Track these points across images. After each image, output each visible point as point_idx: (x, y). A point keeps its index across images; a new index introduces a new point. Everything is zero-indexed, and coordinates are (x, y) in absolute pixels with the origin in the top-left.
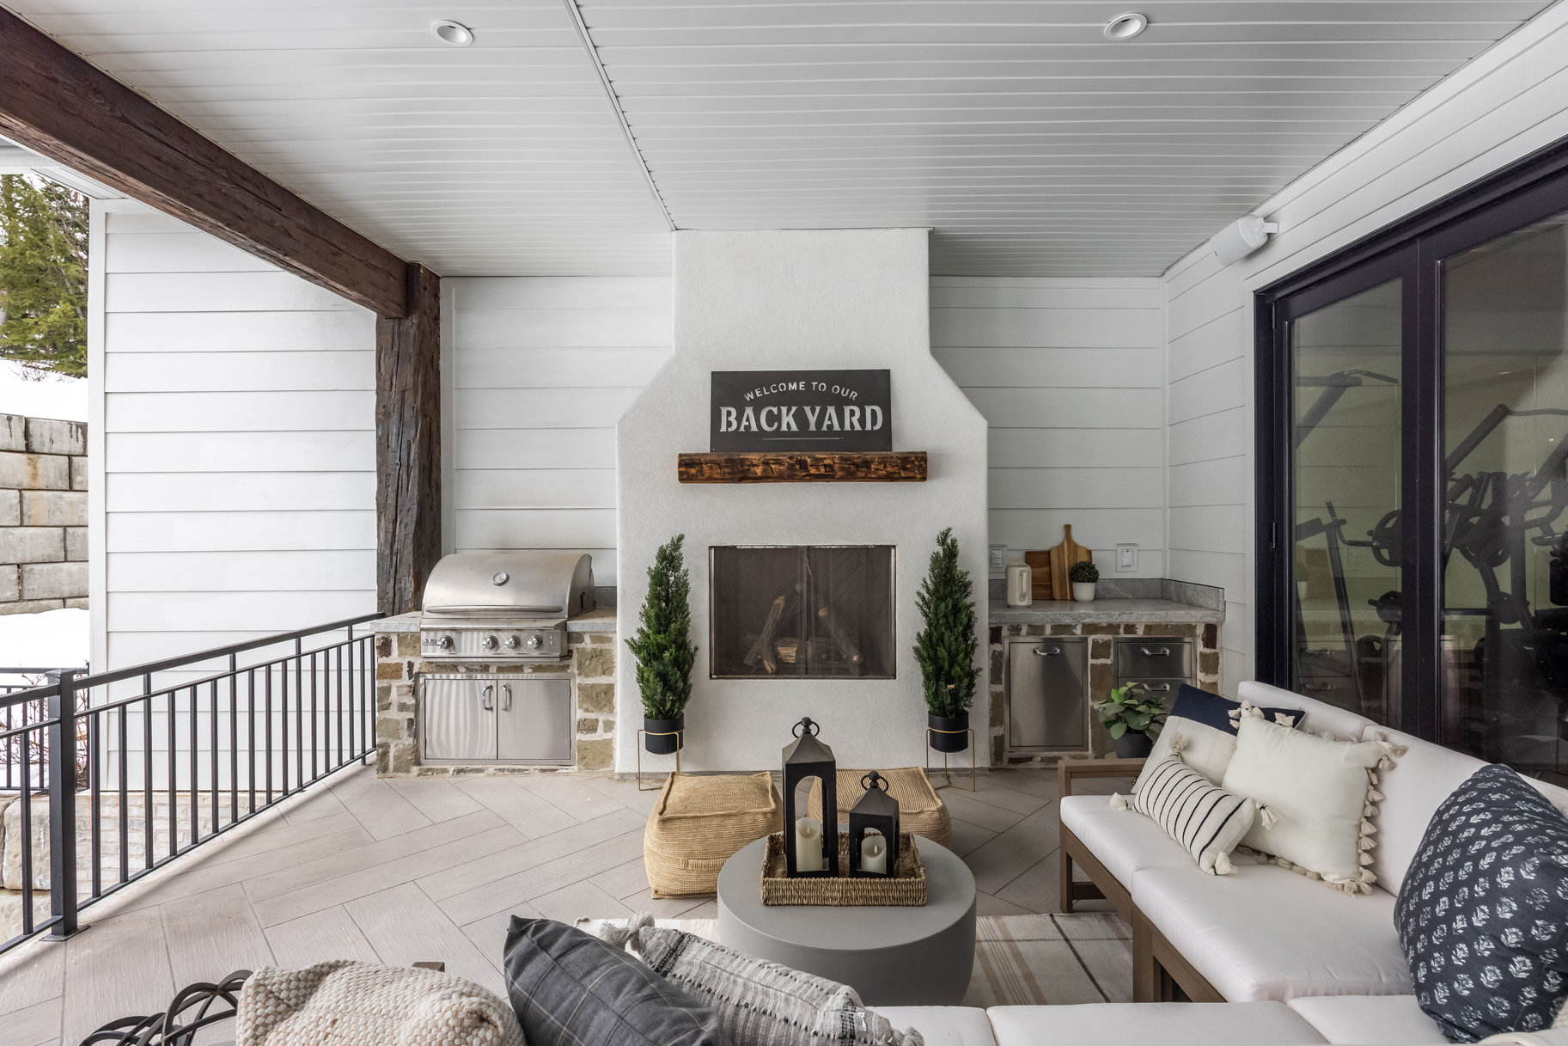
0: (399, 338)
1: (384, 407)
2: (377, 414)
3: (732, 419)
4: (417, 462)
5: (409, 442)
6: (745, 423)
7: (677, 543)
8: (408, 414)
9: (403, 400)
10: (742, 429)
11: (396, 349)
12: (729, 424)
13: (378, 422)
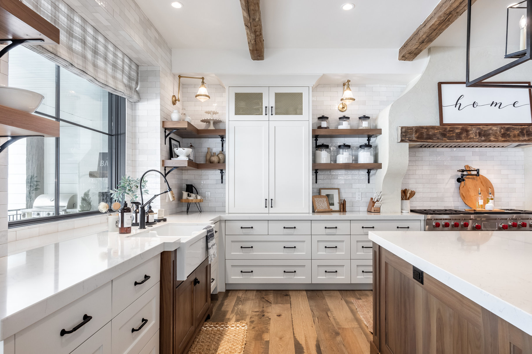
0: (32, 142)
1: (28, 159)
2: (26, 160)
3: (103, 163)
4: (36, 172)
5: (34, 167)
6: (105, 164)
7: (88, 191)
8: (34, 160)
9: (33, 157)
10: (105, 166)
11: (31, 145)
12: (102, 164)
13: (27, 162)
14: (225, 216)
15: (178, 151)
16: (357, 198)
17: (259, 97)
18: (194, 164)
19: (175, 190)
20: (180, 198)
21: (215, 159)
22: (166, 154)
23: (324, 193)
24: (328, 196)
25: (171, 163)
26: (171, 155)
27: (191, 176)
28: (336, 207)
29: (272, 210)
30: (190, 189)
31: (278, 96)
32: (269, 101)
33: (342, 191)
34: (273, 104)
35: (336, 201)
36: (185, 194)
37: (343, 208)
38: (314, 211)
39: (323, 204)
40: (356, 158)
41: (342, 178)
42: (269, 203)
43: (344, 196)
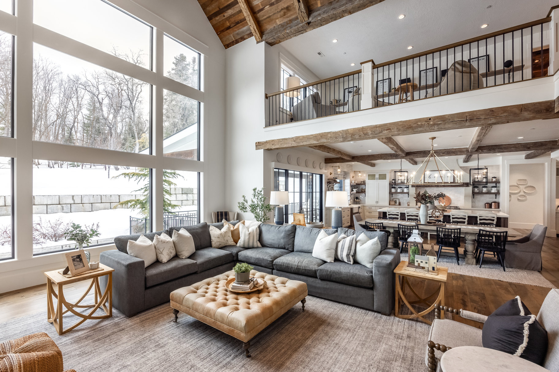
14: (365, 205)
15: (354, 190)
16: (405, 201)
17: (375, 175)
18: (357, 192)
19: (353, 199)
20: (354, 200)
21: (363, 191)
22: (351, 191)
23: (394, 200)
24: (395, 201)
25: (352, 193)
26: (352, 190)
27: (357, 195)
28: (398, 204)
29: (378, 204)
30: (357, 198)
31: (380, 175)
32: (377, 176)
33: (400, 200)
34: (378, 177)
35: (398, 202)
36: (356, 199)
37: (400, 204)
38: (389, 205)
39: (393, 203)
40: (403, 191)
41: (400, 196)
42: (377, 202)
43: (401, 201)
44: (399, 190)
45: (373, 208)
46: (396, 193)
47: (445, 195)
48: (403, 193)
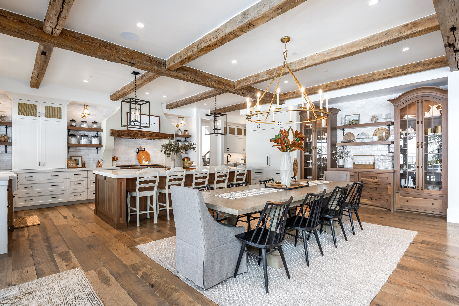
16: (92, 161)
23: (73, 158)
24: (75, 160)
28: (80, 165)
29: (43, 168)
31: (47, 108)
32: (41, 109)
33: (83, 157)
34: (43, 111)
35: (80, 162)
37: (84, 165)
38: (68, 168)
39: (73, 164)
40: (91, 142)
41: (83, 151)
42: (41, 164)
43: (84, 160)
44: (84, 141)
45: (37, 177)
46: (79, 145)
47: (144, 151)
48: (89, 145)
